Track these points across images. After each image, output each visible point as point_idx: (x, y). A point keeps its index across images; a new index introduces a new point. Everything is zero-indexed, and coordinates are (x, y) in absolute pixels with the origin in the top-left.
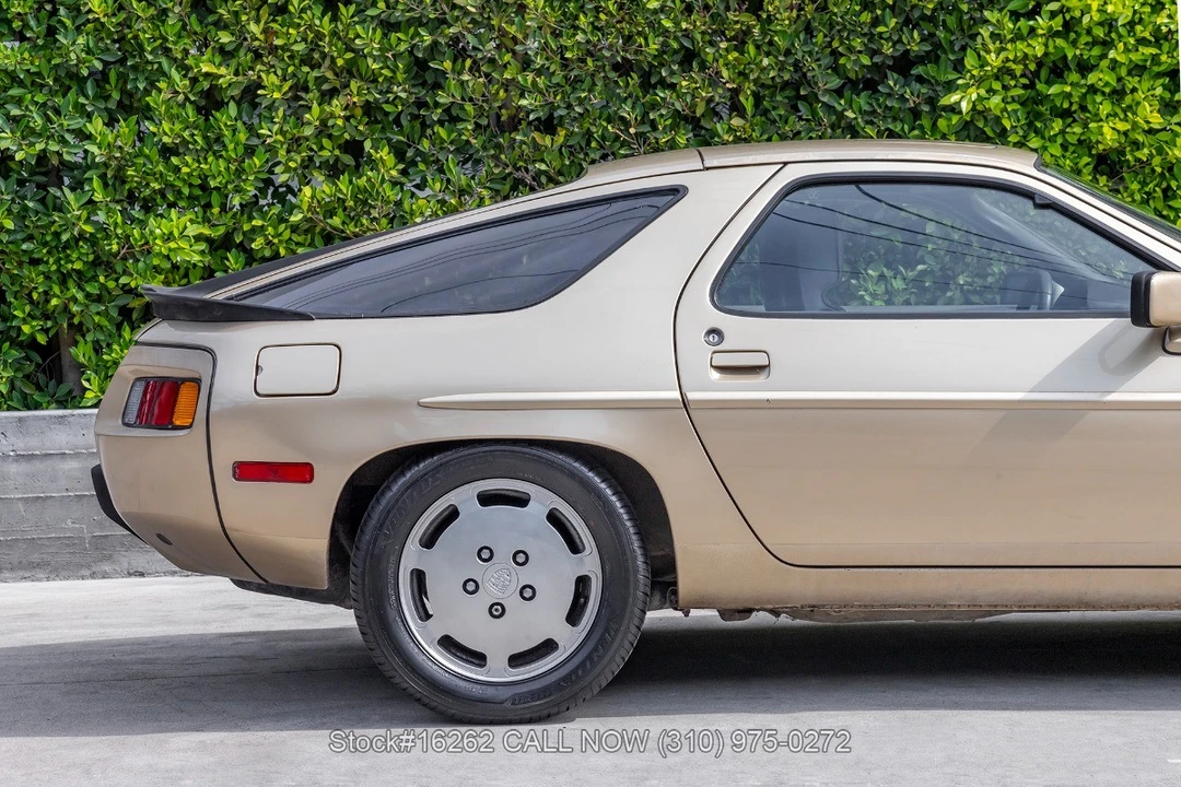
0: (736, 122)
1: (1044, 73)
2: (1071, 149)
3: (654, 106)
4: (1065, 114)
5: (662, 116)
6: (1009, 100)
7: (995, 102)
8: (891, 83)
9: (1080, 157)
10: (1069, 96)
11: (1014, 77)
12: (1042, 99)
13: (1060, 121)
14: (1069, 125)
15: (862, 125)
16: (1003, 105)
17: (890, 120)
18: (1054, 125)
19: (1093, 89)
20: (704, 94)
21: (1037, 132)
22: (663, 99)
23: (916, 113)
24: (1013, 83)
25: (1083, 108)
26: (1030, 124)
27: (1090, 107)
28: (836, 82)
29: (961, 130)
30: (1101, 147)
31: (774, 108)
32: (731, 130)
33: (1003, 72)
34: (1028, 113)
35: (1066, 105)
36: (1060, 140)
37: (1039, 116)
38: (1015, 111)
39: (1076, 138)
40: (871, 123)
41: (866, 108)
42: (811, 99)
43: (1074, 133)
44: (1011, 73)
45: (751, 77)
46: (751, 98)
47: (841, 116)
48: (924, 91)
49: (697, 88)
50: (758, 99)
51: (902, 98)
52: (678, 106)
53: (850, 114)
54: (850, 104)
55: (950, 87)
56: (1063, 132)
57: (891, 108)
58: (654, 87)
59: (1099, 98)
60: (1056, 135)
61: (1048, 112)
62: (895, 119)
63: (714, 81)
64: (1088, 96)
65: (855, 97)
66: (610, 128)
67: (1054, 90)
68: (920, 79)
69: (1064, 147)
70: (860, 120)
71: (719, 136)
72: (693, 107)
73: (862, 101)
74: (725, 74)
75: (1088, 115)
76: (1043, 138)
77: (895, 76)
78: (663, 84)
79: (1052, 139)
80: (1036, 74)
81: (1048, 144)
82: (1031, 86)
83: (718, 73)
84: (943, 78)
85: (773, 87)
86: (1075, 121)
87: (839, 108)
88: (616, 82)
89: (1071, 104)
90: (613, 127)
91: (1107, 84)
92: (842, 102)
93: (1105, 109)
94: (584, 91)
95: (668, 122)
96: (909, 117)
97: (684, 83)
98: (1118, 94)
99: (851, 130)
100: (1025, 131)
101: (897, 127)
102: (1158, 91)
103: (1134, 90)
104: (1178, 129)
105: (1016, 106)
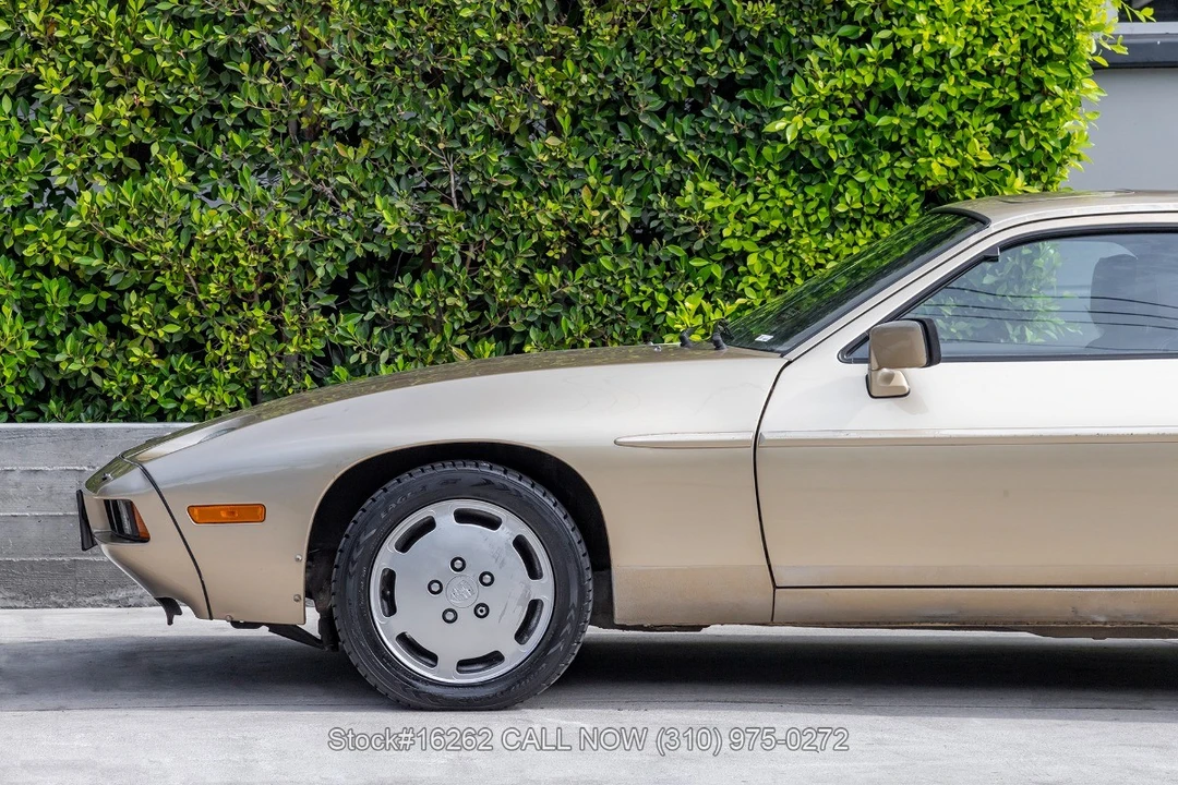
0: (552, 141)
1: (873, 104)
2: (899, 184)
3: (465, 121)
4: (894, 147)
5: (473, 131)
6: (837, 130)
7: (821, 132)
8: (715, 107)
9: (908, 193)
10: (898, 129)
11: (842, 106)
12: (870, 130)
13: (888, 154)
14: (898, 159)
15: (684, 149)
16: (829, 135)
17: (713, 146)
18: (882, 158)
19: (923, 123)
20: (518, 110)
21: (864, 165)
22: (475, 113)
23: (740, 140)
24: (840, 113)
25: (913, 142)
26: (858, 156)
27: (919, 141)
28: (657, 103)
29: (787, 159)
30: (929, 184)
31: (593, 129)
32: (546, 149)
33: (831, 101)
34: (856, 144)
35: (895, 138)
36: (888, 174)
37: (866, 147)
38: (843, 142)
39: (905, 173)
40: (694, 148)
41: (689, 132)
42: (632, 121)
43: (902, 168)
44: (839, 102)
45: (569, 95)
46: (568, 117)
47: (662, 139)
48: (749, 116)
49: (511, 104)
50: (575, 118)
51: (726, 124)
52: (490, 121)
53: (671, 138)
54: (672, 126)
55: (776, 113)
56: (891, 166)
57: (714, 134)
58: (466, 100)
59: (928, 133)
60: (884, 169)
61: (877, 145)
62: (718, 145)
63: (530, 95)
64: (918, 131)
65: (677, 120)
66: (417, 141)
67: (883, 121)
68: (746, 105)
69: (892, 182)
70: (681, 145)
71: (534, 156)
72: (507, 122)
73: (685, 124)
74: (542, 90)
75: (916, 149)
76: (870, 171)
77: (720, 100)
78: (475, 97)
79: (880, 173)
80: (866, 104)
81: (876, 178)
82: (860, 116)
83: (534, 89)
84: (769, 104)
85: (593, 107)
86: (903, 155)
87: (660, 131)
88: (426, 94)
89: (900, 137)
90: (421, 142)
91: (937, 118)
92: (664, 125)
93: (935, 143)
94: (390, 101)
95: (480, 139)
96: (734, 144)
97: (498, 98)
98: (948, 129)
99: (674, 155)
100: (852, 164)
101: (720, 154)
102: (990, 127)
103: (965, 125)
104: (1009, 168)
105: (843, 137)
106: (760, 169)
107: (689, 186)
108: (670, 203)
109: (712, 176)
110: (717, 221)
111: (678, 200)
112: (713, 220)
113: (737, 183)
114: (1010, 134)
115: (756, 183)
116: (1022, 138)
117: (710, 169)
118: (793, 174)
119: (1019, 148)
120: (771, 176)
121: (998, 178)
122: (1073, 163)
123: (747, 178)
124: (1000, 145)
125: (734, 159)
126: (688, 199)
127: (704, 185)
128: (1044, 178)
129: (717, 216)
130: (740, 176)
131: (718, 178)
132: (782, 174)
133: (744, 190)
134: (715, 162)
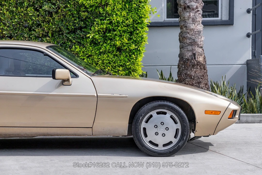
0: (48, 38)
1: (107, 31)
2: (112, 46)
3: (32, 35)
4: (111, 40)
5: (33, 36)
7: (97, 37)
8: (78, 32)
9: (114, 48)
10: (111, 36)
11: (101, 32)
12: (107, 36)
13: (110, 41)
14: (112, 42)
16: (98, 37)
17: (78, 39)
18: (108, 41)
19: (116, 35)
20: (41, 32)
21: (105, 43)
22: (33, 33)
23: (83, 38)
24: (100, 33)
25: (114, 38)
26: (104, 41)
27: (115, 38)
28: (67, 31)
29: (91, 42)
30: (117, 46)
31: (56, 36)
32: (46, 40)
33: (99, 31)
34: (104, 39)
35: (111, 38)
36: (110, 44)
37: (106, 40)
38: (101, 39)
40: (74, 40)
41: (73, 37)
42: (62, 34)
43: (113, 43)
44: (100, 31)
45: (51, 30)
46: (51, 34)
47: (68, 38)
48: (84, 34)
49: (40, 31)
51: (80, 35)
52: (36, 35)
53: (70, 38)
54: (70, 35)
55: (89, 33)
57: (78, 37)
58: (32, 31)
59: (117, 37)
60: (109, 43)
61: (108, 39)
62: (79, 39)
63: (43, 30)
64: (115, 36)
65: (71, 34)
66: (22, 38)
67: (108, 35)
68: (84, 32)
69: (111, 46)
70: (72, 39)
71: (44, 41)
72: (39, 35)
73: (73, 35)
74: (46, 29)
75: (115, 40)
76: (107, 44)
77: (79, 31)
78: (34, 30)
79: (108, 44)
81: (108, 45)
82: (105, 33)
83: (44, 29)
84: (88, 31)
85: (56, 32)
86: (113, 41)
87: (68, 36)
88: (24, 29)
89: (112, 37)
90: (23, 38)
91: (118, 34)
92: (69, 35)
93: (118, 39)
94: (17, 31)
95: (34, 38)
96: (82, 39)
97: (37, 30)
98: (121, 36)
99: (71, 41)
100: (103, 42)
101: (79, 41)
102: (128, 36)
103: (123, 35)
104: (131, 43)
105: (101, 37)
106: (87, 44)
107: (74, 47)
108: (70, 50)
109: (78, 45)
110: (79, 53)
111: (72, 49)
112: (78, 53)
113: (83, 46)
114: (131, 37)
115: (86, 46)
116: (134, 38)
117: (78, 43)
118: (92, 44)
119: (133, 39)
120: (88, 45)
121: (130, 45)
122: (144, 42)
123: (84, 45)
124: (130, 39)
125: (82, 41)
126: (73, 49)
127: (76, 46)
128: (138, 45)
129: (79, 52)
130: (83, 45)
131: (79, 45)
132: (91, 44)
133: (84, 47)
134: (78, 42)
